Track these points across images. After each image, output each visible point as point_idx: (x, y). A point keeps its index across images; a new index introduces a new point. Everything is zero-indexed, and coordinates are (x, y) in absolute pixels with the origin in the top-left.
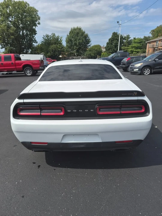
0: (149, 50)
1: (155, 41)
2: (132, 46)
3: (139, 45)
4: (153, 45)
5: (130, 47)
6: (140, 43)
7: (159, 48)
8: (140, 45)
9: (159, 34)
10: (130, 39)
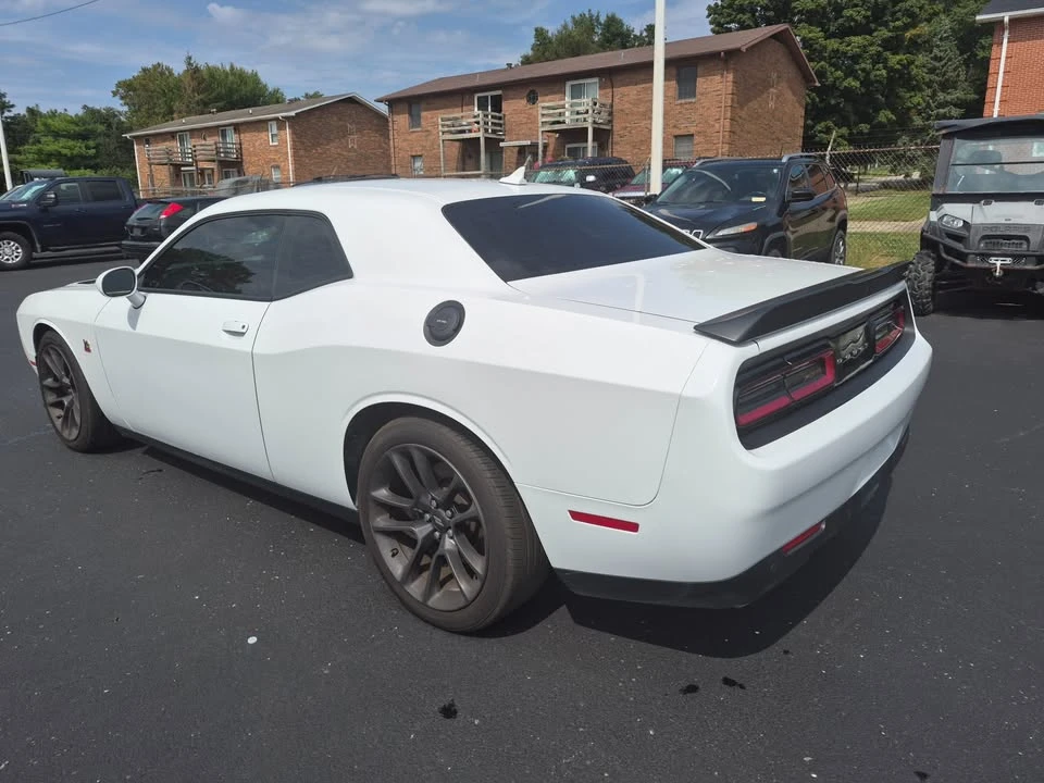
0: (152, 176)
1: (172, 135)
2: (40, 152)
3: (78, 147)
4: (169, 153)
5: (31, 156)
6: (83, 137)
7: (202, 165)
8: (88, 148)
9: (176, 105)
10: (14, 112)
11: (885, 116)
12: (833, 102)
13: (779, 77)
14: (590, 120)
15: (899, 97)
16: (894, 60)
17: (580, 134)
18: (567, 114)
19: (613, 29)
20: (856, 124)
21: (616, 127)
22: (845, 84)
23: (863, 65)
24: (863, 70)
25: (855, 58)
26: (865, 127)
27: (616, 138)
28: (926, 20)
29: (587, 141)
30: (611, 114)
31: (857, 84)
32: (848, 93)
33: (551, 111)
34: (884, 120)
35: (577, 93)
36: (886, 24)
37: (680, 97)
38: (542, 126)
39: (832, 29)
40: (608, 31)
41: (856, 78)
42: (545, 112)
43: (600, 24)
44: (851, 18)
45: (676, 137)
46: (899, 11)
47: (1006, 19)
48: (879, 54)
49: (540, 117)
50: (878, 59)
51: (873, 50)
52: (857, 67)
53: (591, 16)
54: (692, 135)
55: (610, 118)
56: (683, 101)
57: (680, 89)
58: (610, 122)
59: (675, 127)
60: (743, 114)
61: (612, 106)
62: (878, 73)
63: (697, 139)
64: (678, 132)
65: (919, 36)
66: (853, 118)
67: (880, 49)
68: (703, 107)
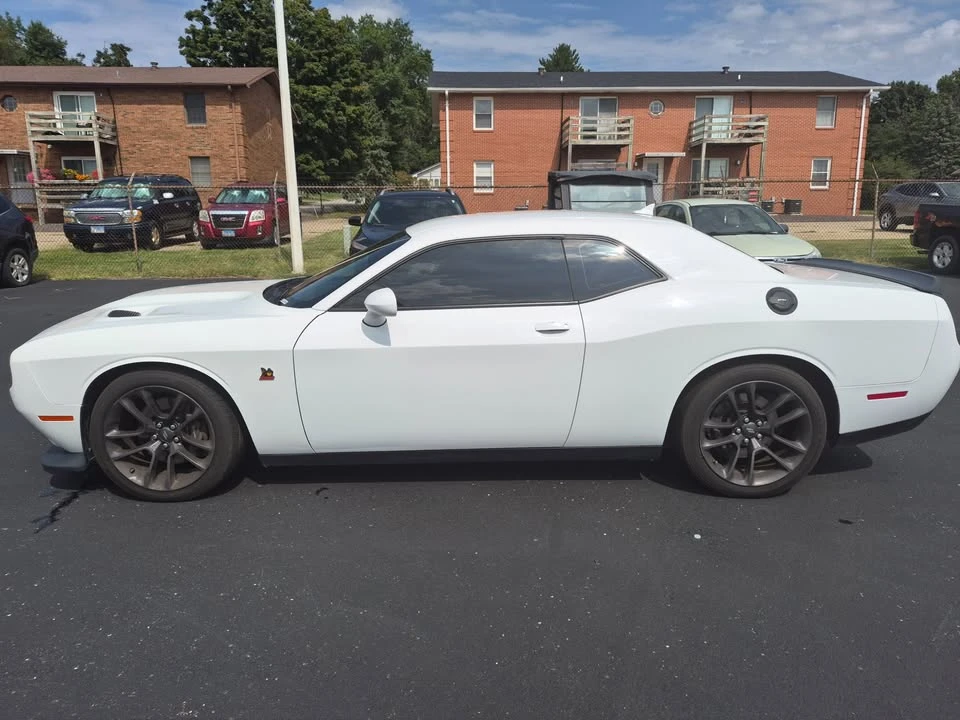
11: (348, 153)
12: (309, 138)
13: (272, 113)
14: (96, 134)
15: (355, 139)
16: (350, 109)
17: (86, 148)
18: (59, 125)
19: (40, 37)
20: (329, 158)
21: (123, 145)
22: (316, 124)
23: (328, 111)
24: (328, 114)
25: (322, 104)
26: (335, 161)
27: (124, 155)
28: (366, 80)
29: (94, 155)
30: (114, 129)
31: (325, 125)
32: (319, 132)
33: (43, 121)
34: (349, 157)
35: (69, 105)
36: (339, 80)
37: (190, 122)
38: (32, 136)
39: (299, 77)
40: (36, 40)
41: (324, 120)
42: (33, 121)
43: (24, 30)
44: (312, 71)
45: (191, 158)
46: (347, 70)
47: (447, 93)
48: (338, 103)
49: (28, 125)
50: (337, 107)
51: (334, 99)
52: (324, 111)
53: (10, 20)
54: (208, 158)
55: (114, 134)
56: (195, 125)
57: (188, 115)
58: (114, 138)
59: (188, 148)
60: (251, 142)
61: (114, 122)
62: (340, 118)
63: (213, 161)
64: (192, 154)
65: (362, 92)
66: (325, 153)
67: (338, 99)
68: (216, 133)
